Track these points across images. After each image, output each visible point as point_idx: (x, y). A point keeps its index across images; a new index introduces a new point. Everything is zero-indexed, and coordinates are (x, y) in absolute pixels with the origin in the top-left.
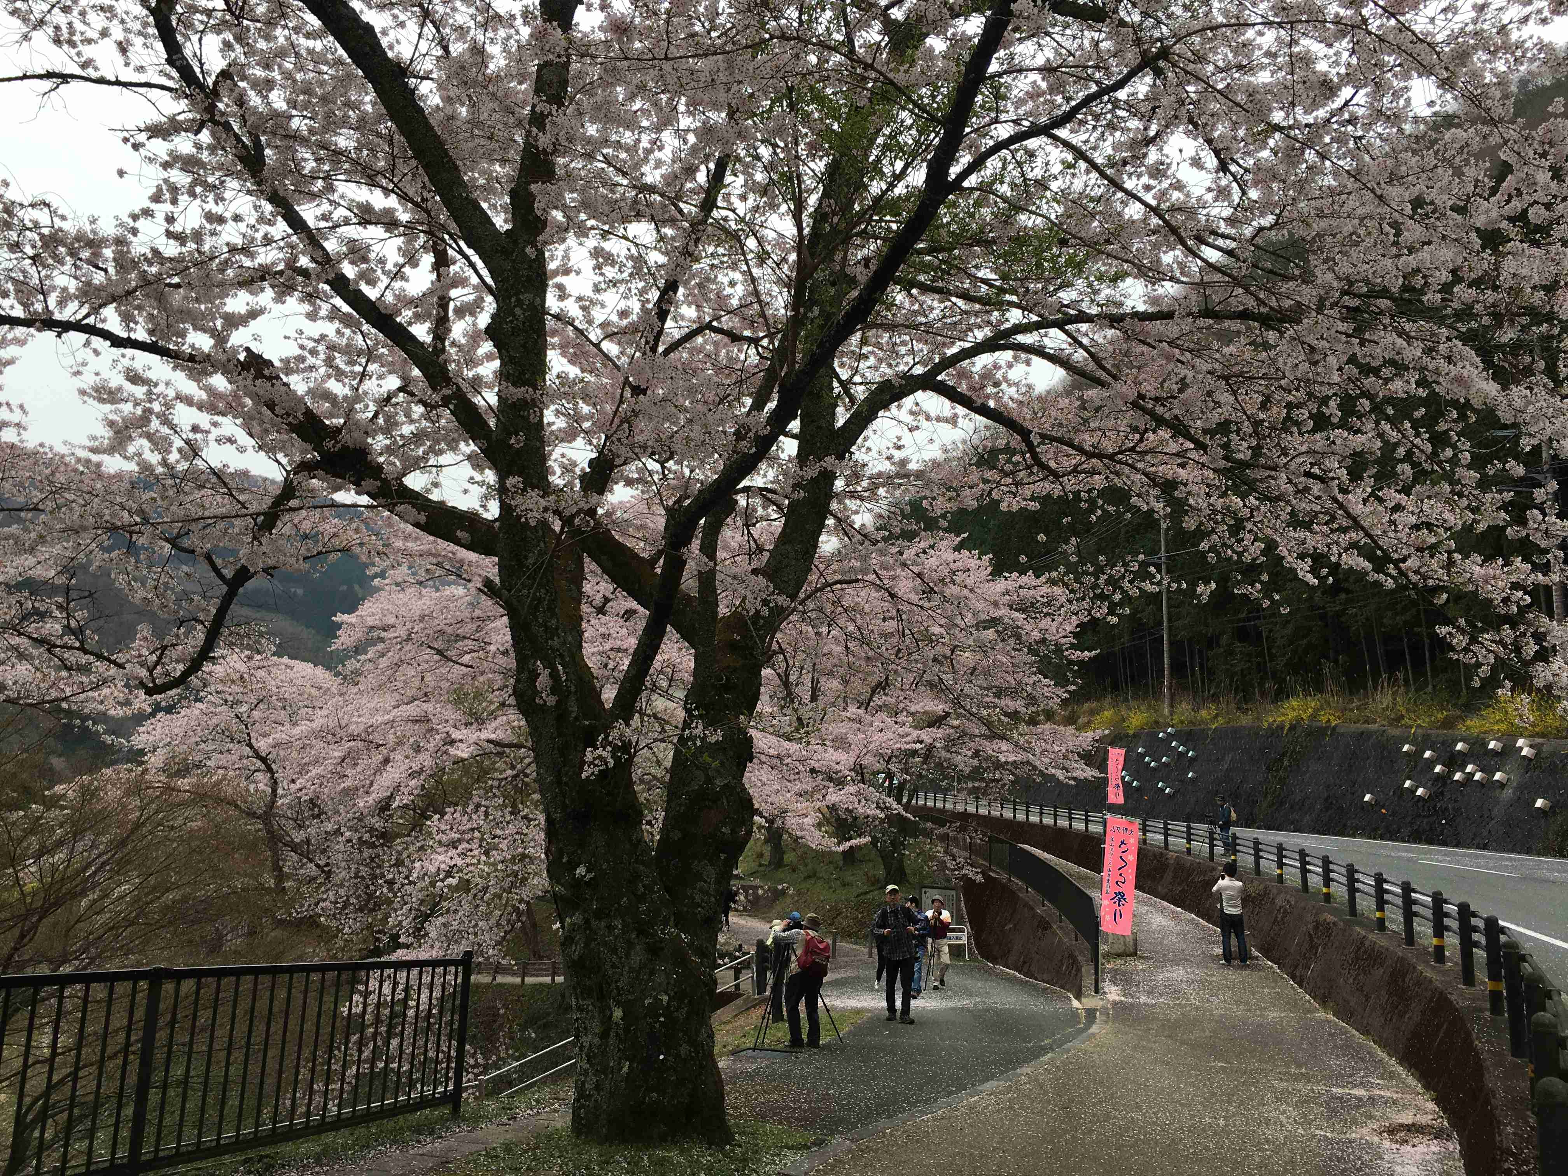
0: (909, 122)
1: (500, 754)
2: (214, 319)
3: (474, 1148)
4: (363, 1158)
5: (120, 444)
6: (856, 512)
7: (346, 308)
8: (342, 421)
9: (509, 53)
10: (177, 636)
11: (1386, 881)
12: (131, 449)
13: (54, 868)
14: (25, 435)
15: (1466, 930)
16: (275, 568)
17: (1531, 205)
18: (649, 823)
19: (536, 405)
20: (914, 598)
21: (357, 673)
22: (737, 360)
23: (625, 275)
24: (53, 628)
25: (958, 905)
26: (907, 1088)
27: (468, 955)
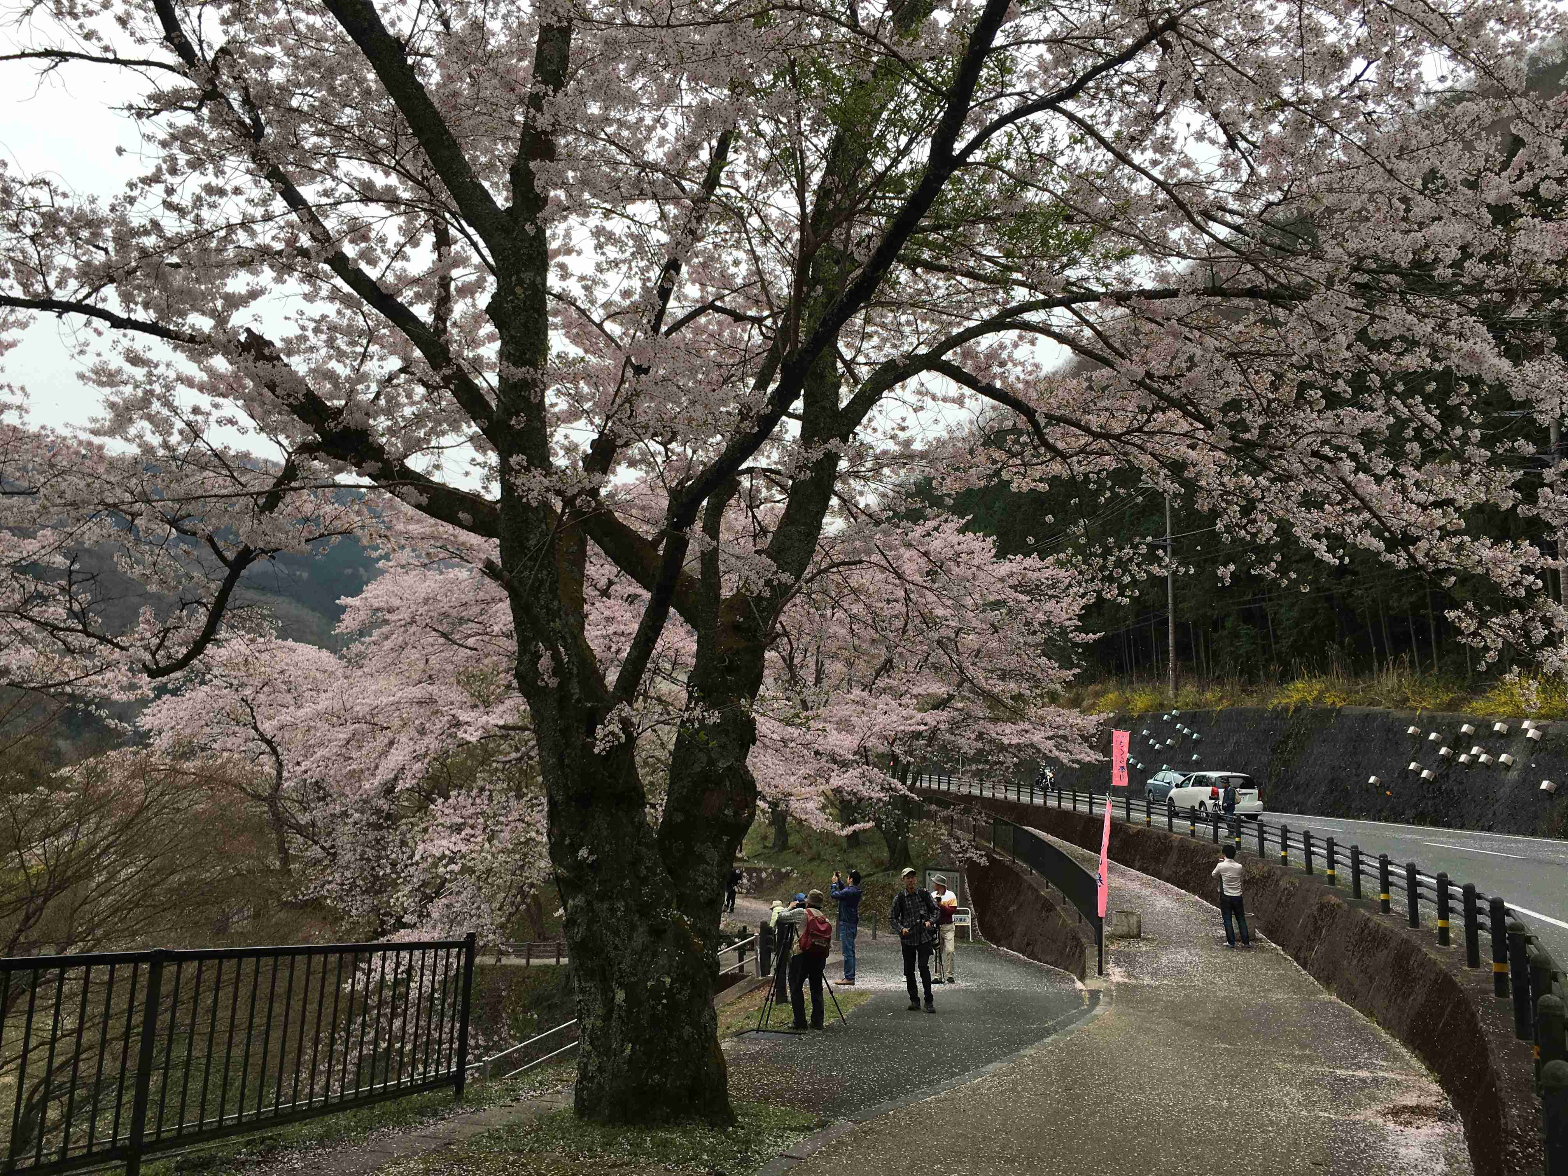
0: (913, 96)
1: (504, 737)
2: (214, 299)
3: (479, 1129)
4: (366, 1139)
5: (120, 426)
6: (861, 494)
7: (347, 289)
8: (343, 402)
9: (509, 28)
10: (180, 618)
11: (1391, 864)
12: (132, 431)
13: (59, 852)
14: (27, 418)
15: (1471, 912)
16: (277, 550)
17: (1542, 180)
18: (653, 806)
19: (536, 386)
20: (918, 579)
21: (361, 655)
22: (741, 339)
23: (627, 254)
24: (56, 612)
25: (962, 888)
26: (910, 1069)
27: (471, 937)
